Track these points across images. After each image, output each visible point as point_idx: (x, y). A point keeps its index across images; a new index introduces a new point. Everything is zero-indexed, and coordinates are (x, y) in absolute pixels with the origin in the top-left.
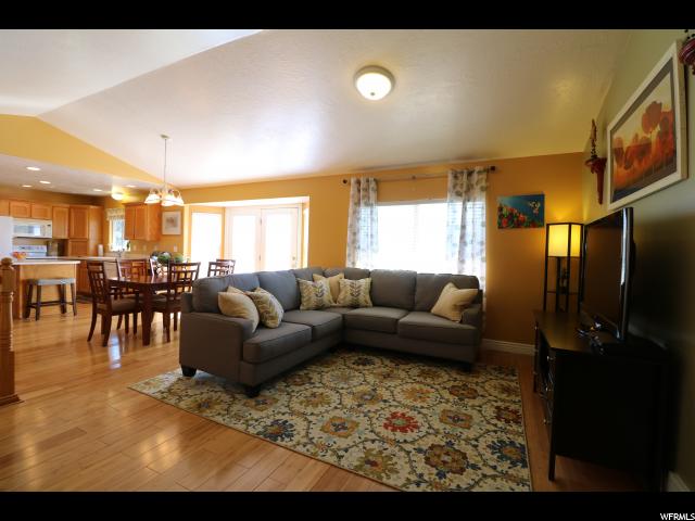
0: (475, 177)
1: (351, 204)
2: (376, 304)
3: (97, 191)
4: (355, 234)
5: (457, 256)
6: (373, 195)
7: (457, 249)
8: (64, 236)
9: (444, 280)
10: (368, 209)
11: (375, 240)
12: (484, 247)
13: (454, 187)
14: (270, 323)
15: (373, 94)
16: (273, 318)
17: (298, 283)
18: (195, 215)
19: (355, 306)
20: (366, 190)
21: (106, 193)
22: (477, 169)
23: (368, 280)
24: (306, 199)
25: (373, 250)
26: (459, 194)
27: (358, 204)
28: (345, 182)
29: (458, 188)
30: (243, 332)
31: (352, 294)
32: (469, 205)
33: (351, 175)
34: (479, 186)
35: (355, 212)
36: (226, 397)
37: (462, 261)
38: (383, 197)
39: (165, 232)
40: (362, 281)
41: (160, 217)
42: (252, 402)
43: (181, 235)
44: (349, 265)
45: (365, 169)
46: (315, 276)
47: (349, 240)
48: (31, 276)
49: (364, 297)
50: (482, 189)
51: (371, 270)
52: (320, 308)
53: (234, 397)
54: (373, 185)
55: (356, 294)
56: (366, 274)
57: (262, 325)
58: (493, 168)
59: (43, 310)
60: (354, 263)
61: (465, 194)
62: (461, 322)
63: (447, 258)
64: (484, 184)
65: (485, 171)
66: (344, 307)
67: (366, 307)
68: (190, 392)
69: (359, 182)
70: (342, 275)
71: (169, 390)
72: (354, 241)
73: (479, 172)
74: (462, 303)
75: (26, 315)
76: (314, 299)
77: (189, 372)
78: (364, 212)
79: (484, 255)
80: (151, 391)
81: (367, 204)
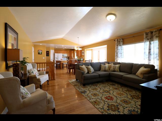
0: (154, 33)
1: (116, 46)
2: (120, 71)
3: (72, 48)
4: (117, 53)
5: (148, 58)
6: (121, 43)
7: (148, 56)
8: (69, 56)
9: (141, 66)
10: (120, 47)
11: (122, 54)
12: (158, 55)
13: (146, 37)
14: (90, 73)
15: (110, 20)
16: (90, 72)
17: (100, 65)
18: (87, 51)
19: (114, 71)
20: (120, 42)
21: (74, 48)
22: (154, 31)
23: (119, 65)
24: (106, 46)
25: (122, 57)
26: (148, 39)
27: (117, 46)
28: (114, 40)
29: (148, 38)
30: (83, 73)
31: (113, 68)
32: (152, 42)
33: (116, 39)
34: (155, 36)
35: (117, 48)
36: (80, 85)
37: (149, 60)
38: (124, 43)
39: (82, 55)
40: (117, 65)
41: (81, 52)
42: (83, 87)
43: (84, 55)
44: (116, 61)
45: (119, 36)
46: (106, 63)
47: (116, 55)
48: (63, 62)
49: (117, 69)
50: (156, 37)
51: (121, 62)
52: (105, 71)
53: (81, 85)
54: (121, 40)
55: (114, 68)
56: (119, 63)
57: (88, 73)
58: (161, 29)
59: (64, 68)
60: (117, 61)
61: (151, 39)
62: (143, 78)
63: (144, 59)
64: (157, 35)
65: (158, 30)
66: (111, 71)
67: (117, 72)
68: (75, 83)
69: (118, 40)
70: (113, 64)
71: (73, 82)
72: (117, 55)
73: (155, 32)
74: (144, 73)
75: (62, 69)
76: (103, 69)
77: (77, 80)
78: (119, 47)
79: (158, 58)
80: (70, 82)
81: (120, 45)
